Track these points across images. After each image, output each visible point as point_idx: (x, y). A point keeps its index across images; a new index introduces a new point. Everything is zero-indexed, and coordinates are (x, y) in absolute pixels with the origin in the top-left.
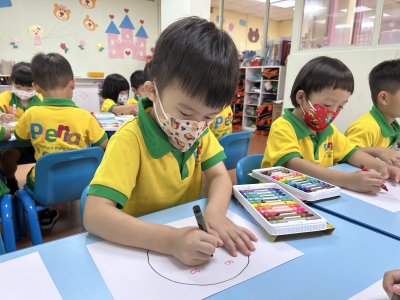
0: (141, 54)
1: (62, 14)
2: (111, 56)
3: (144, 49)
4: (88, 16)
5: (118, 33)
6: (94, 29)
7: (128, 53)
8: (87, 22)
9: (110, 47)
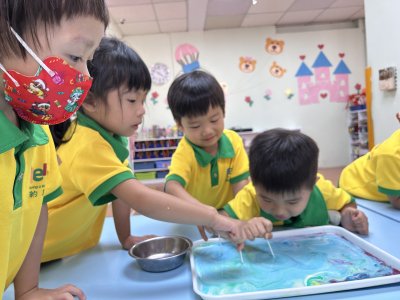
0: (342, 94)
1: (247, 66)
2: (302, 102)
3: (346, 88)
4: (275, 63)
5: (310, 74)
6: (281, 75)
7: (324, 96)
8: (274, 70)
9: (301, 92)
